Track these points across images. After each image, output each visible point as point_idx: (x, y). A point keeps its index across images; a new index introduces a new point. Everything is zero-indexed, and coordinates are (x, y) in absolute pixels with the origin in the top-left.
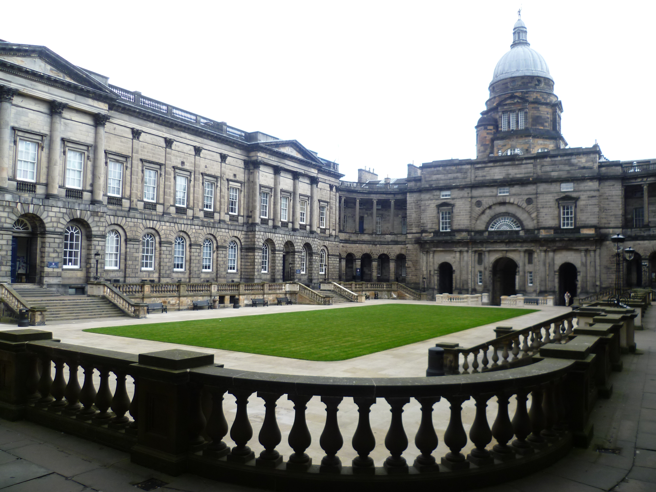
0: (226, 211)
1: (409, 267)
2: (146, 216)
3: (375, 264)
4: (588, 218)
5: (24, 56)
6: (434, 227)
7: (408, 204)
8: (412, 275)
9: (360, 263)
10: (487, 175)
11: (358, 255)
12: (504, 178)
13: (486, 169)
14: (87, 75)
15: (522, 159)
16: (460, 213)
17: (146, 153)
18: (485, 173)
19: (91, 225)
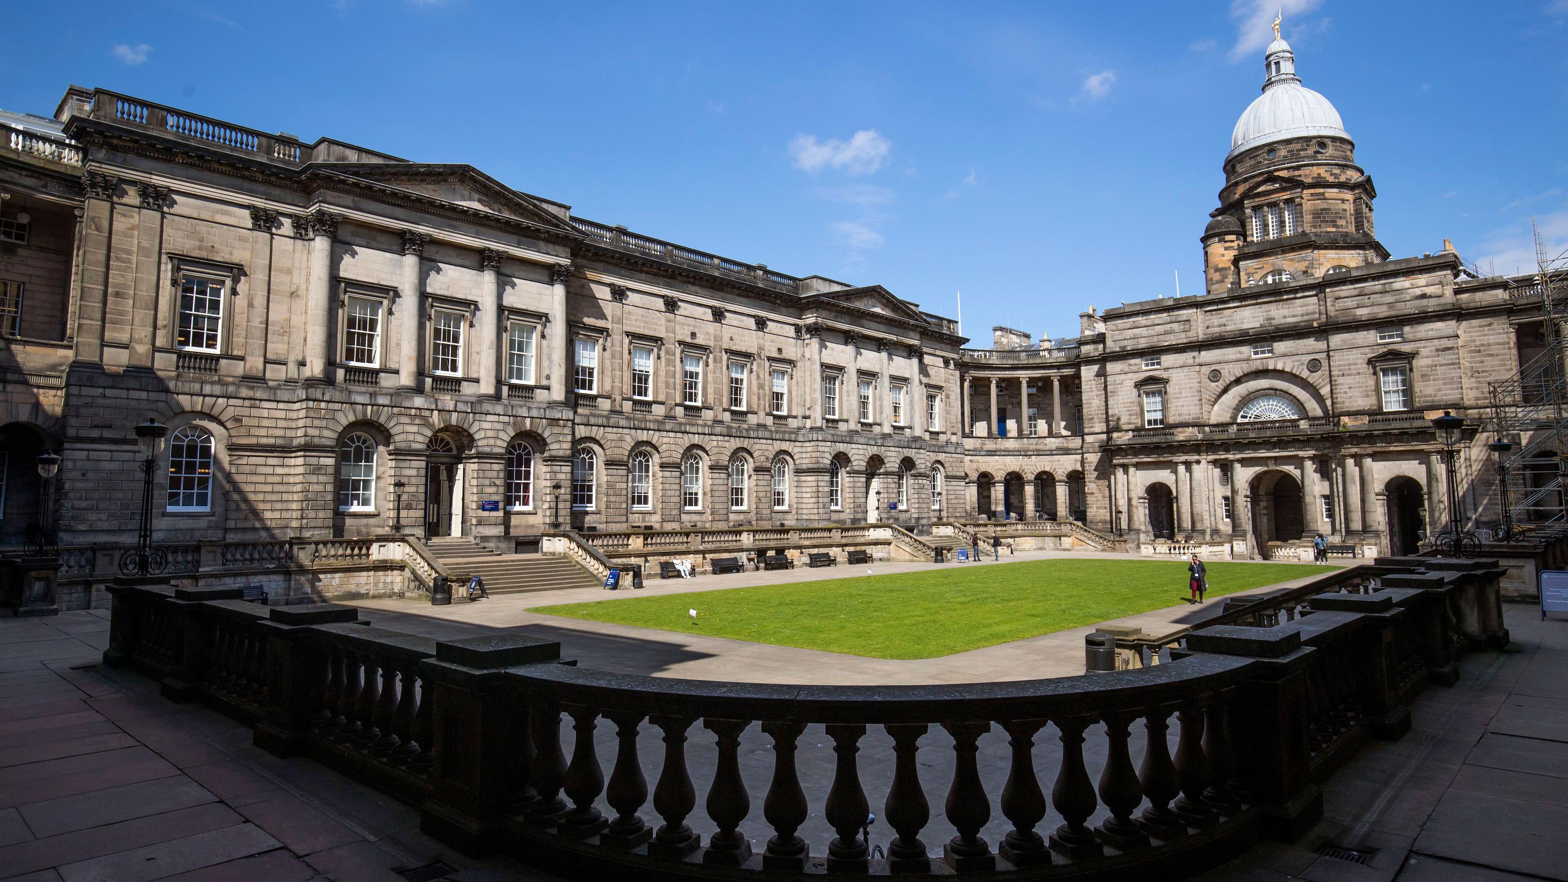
0: (767, 410)
1: (1092, 493)
2: (636, 422)
3: (1029, 490)
4: (1439, 390)
5: (438, 182)
6: (1134, 421)
7: (1083, 384)
8: (1097, 508)
9: (1003, 488)
10: (1229, 323)
11: (999, 475)
12: (1261, 326)
13: (1226, 312)
14: (535, 206)
15: (1295, 290)
16: (1181, 393)
17: (633, 322)
18: (1224, 321)
19: (548, 441)
